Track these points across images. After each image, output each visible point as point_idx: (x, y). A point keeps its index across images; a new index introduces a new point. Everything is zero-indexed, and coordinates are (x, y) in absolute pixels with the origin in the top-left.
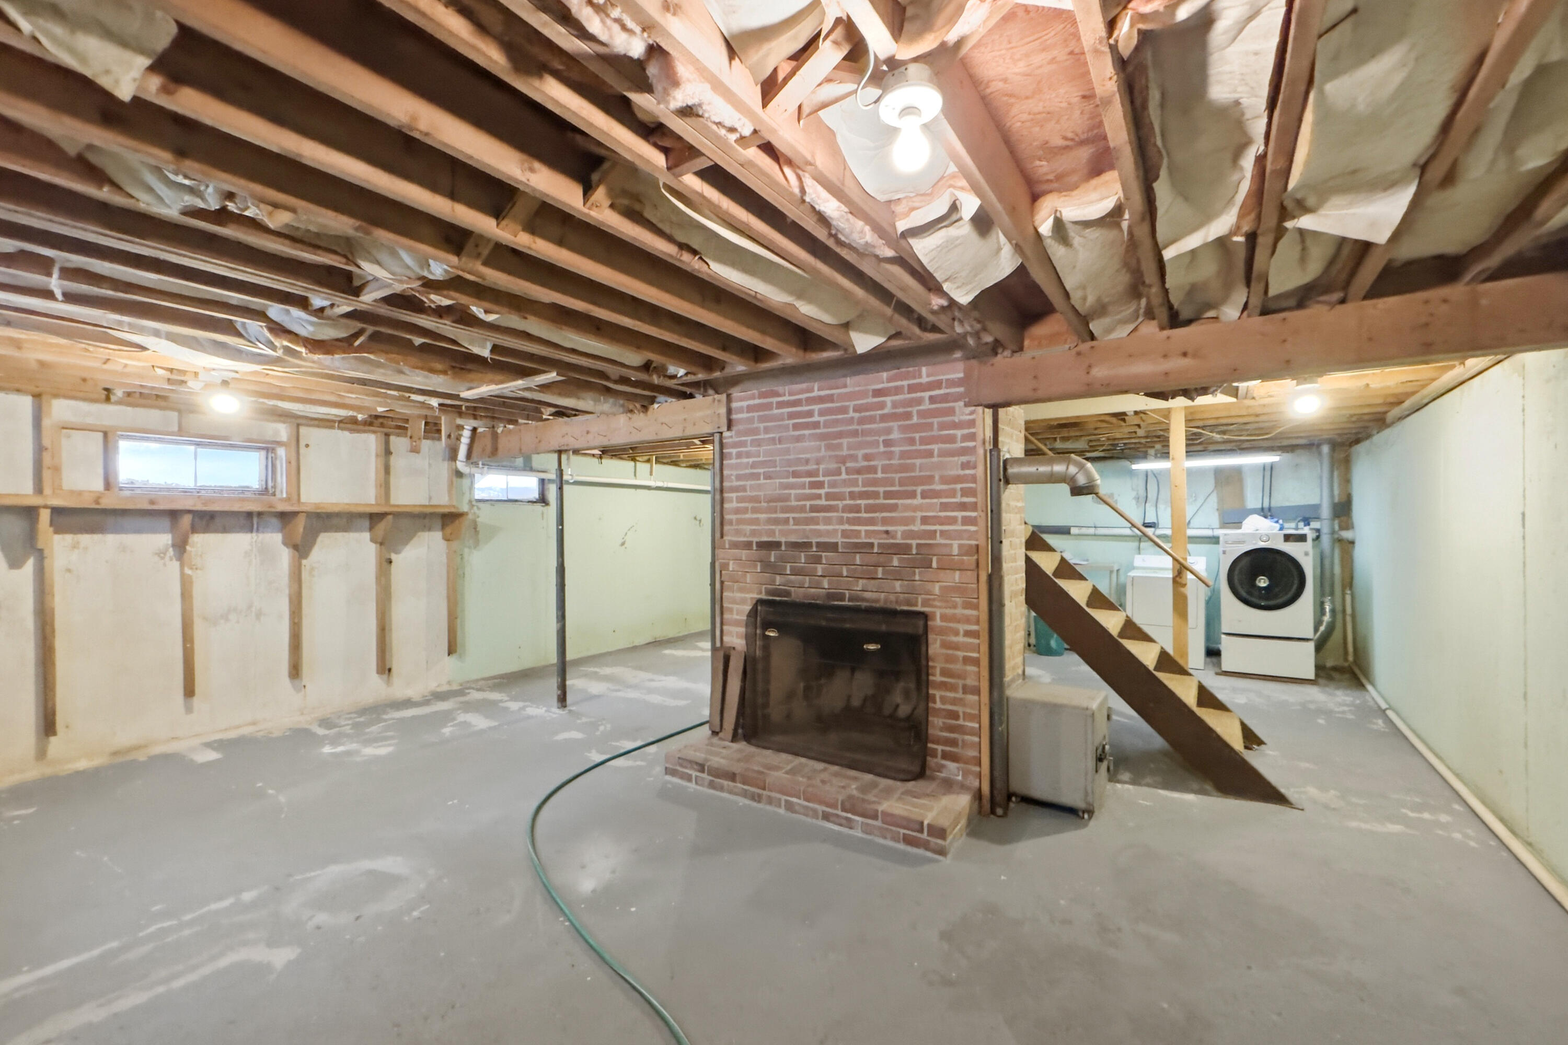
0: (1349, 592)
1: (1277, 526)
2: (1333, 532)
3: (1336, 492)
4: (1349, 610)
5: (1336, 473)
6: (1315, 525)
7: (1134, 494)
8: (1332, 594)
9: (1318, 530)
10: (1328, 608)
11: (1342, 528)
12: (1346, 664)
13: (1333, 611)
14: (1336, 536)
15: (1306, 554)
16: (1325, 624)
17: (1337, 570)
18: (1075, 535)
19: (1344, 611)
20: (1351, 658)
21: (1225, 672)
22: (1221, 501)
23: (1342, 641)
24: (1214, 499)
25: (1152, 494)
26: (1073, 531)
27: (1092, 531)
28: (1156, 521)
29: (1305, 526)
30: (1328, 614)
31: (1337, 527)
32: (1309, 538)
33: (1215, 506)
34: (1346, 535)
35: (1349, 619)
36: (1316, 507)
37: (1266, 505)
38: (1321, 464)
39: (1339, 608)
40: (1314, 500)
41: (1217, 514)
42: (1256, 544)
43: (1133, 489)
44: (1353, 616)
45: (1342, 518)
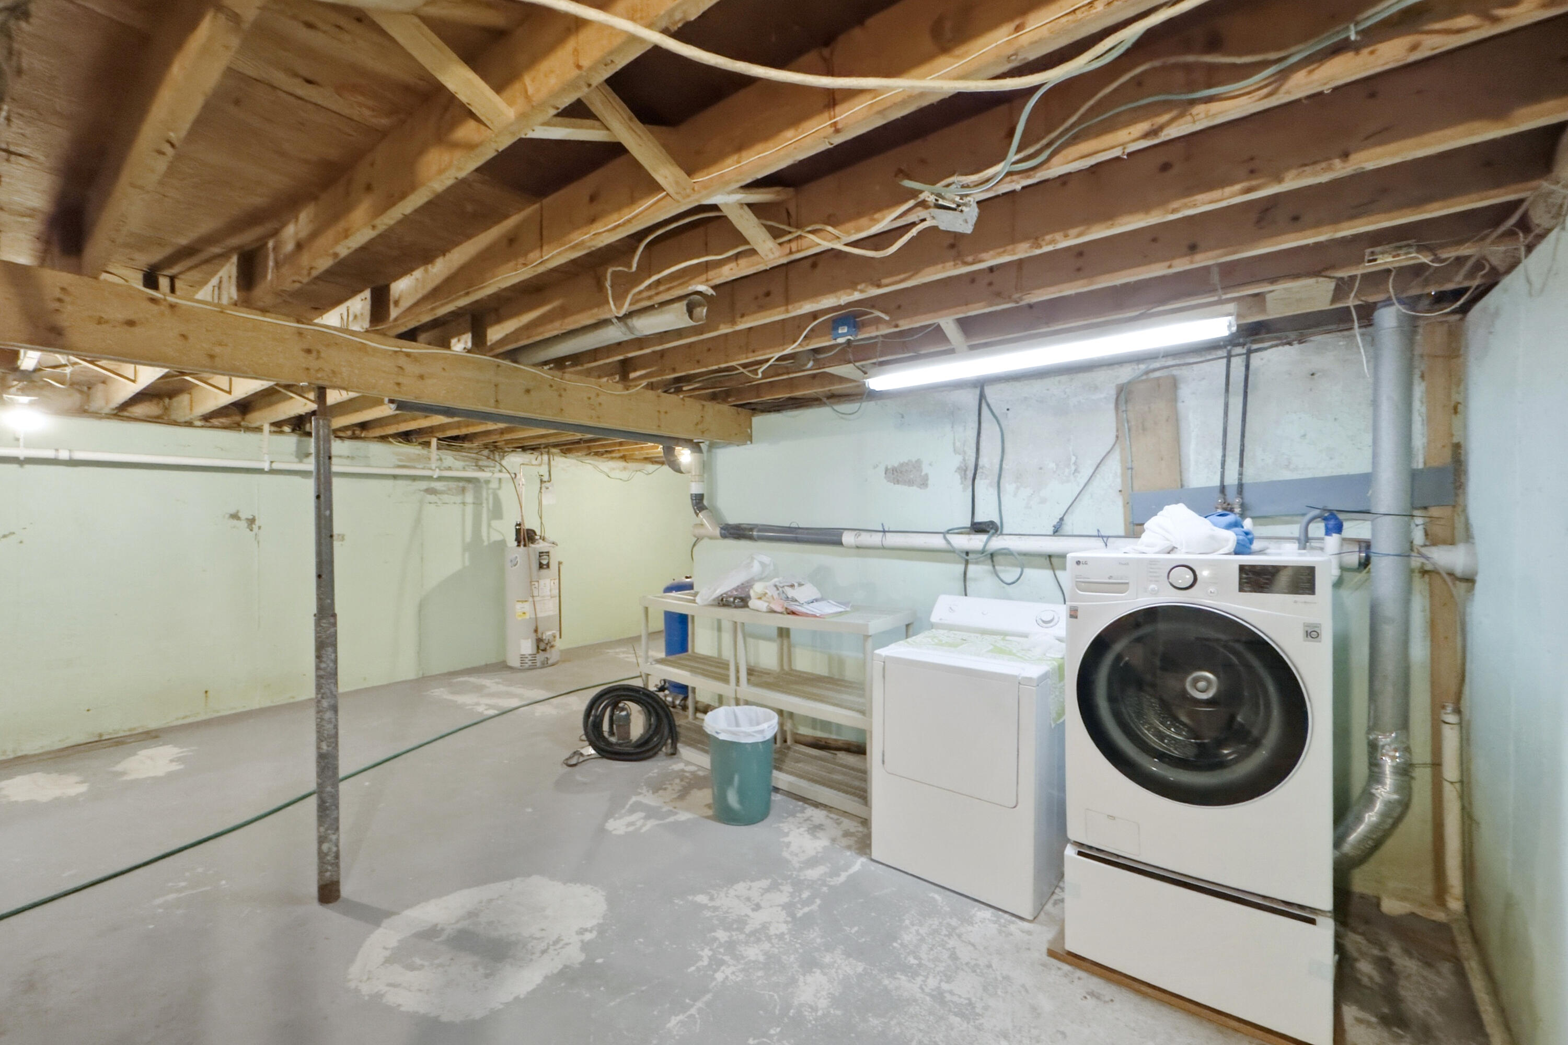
0: (1452, 718)
1: (1231, 538)
2: (1408, 550)
3: (1419, 441)
4: (1451, 771)
5: (1419, 390)
6: (1356, 529)
7: (957, 461)
8: (1404, 725)
9: (1366, 545)
10: (1388, 764)
11: (1432, 540)
12: (1440, 916)
13: (1405, 771)
14: (1416, 562)
15: (1312, 634)
16: (1378, 806)
17: (1419, 651)
18: (850, 547)
19: (1436, 765)
20: (1455, 905)
21: (1070, 953)
22: (1129, 470)
23: (1428, 837)
24: (1114, 467)
25: (989, 459)
26: (848, 538)
27: (876, 539)
28: (996, 520)
29: (1328, 533)
30: (1389, 780)
31: (1418, 537)
32: (1323, 582)
33: (1118, 483)
34: (1444, 557)
35: (1451, 795)
36: (1365, 481)
37: (1232, 479)
38: (1375, 360)
39: (1421, 753)
40: (1358, 464)
41: (1120, 502)
42: (1155, 593)
43: (955, 451)
44: (1465, 785)
45: (1435, 512)
